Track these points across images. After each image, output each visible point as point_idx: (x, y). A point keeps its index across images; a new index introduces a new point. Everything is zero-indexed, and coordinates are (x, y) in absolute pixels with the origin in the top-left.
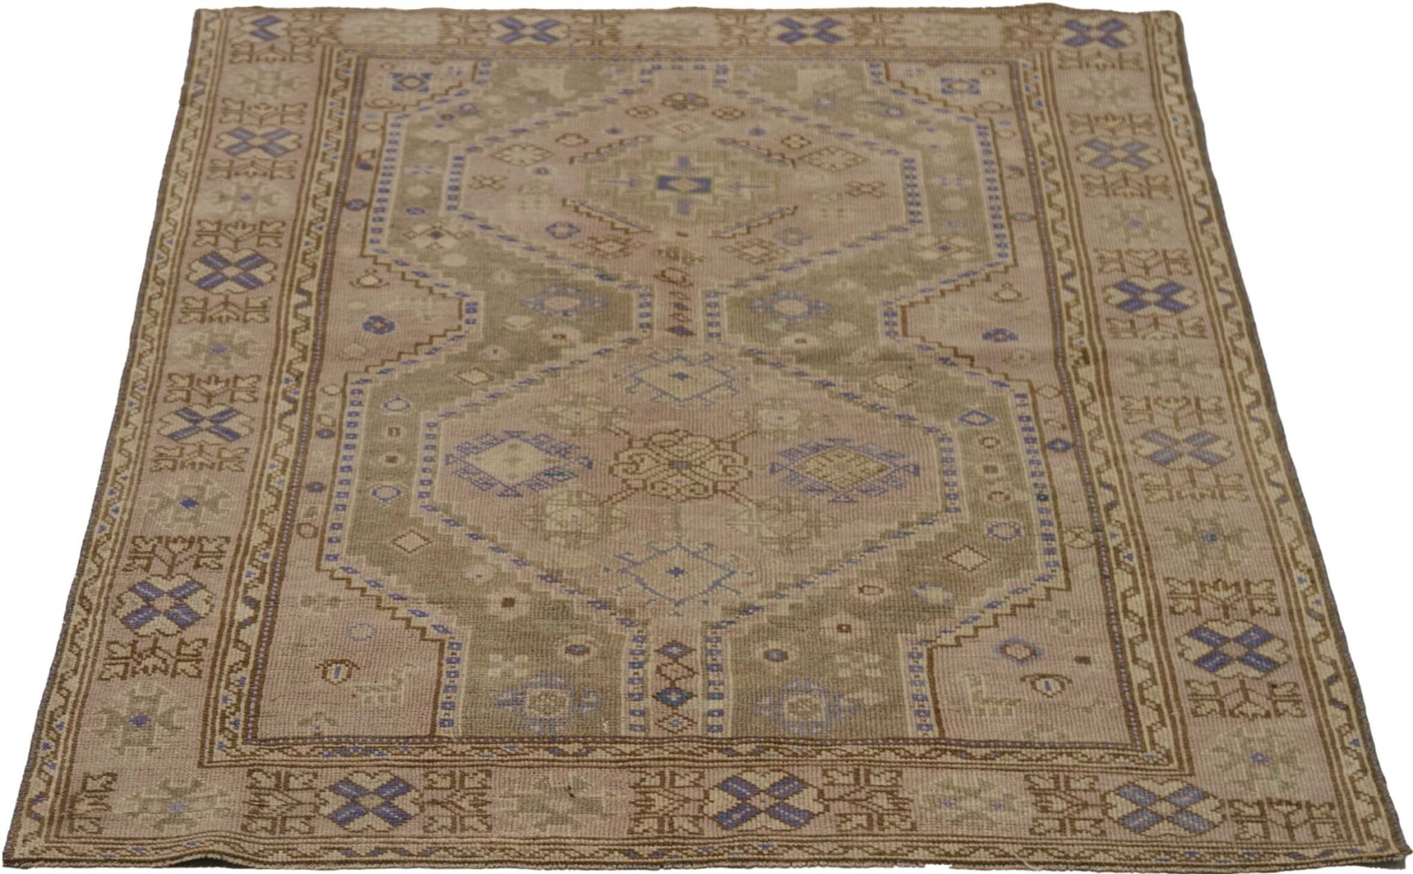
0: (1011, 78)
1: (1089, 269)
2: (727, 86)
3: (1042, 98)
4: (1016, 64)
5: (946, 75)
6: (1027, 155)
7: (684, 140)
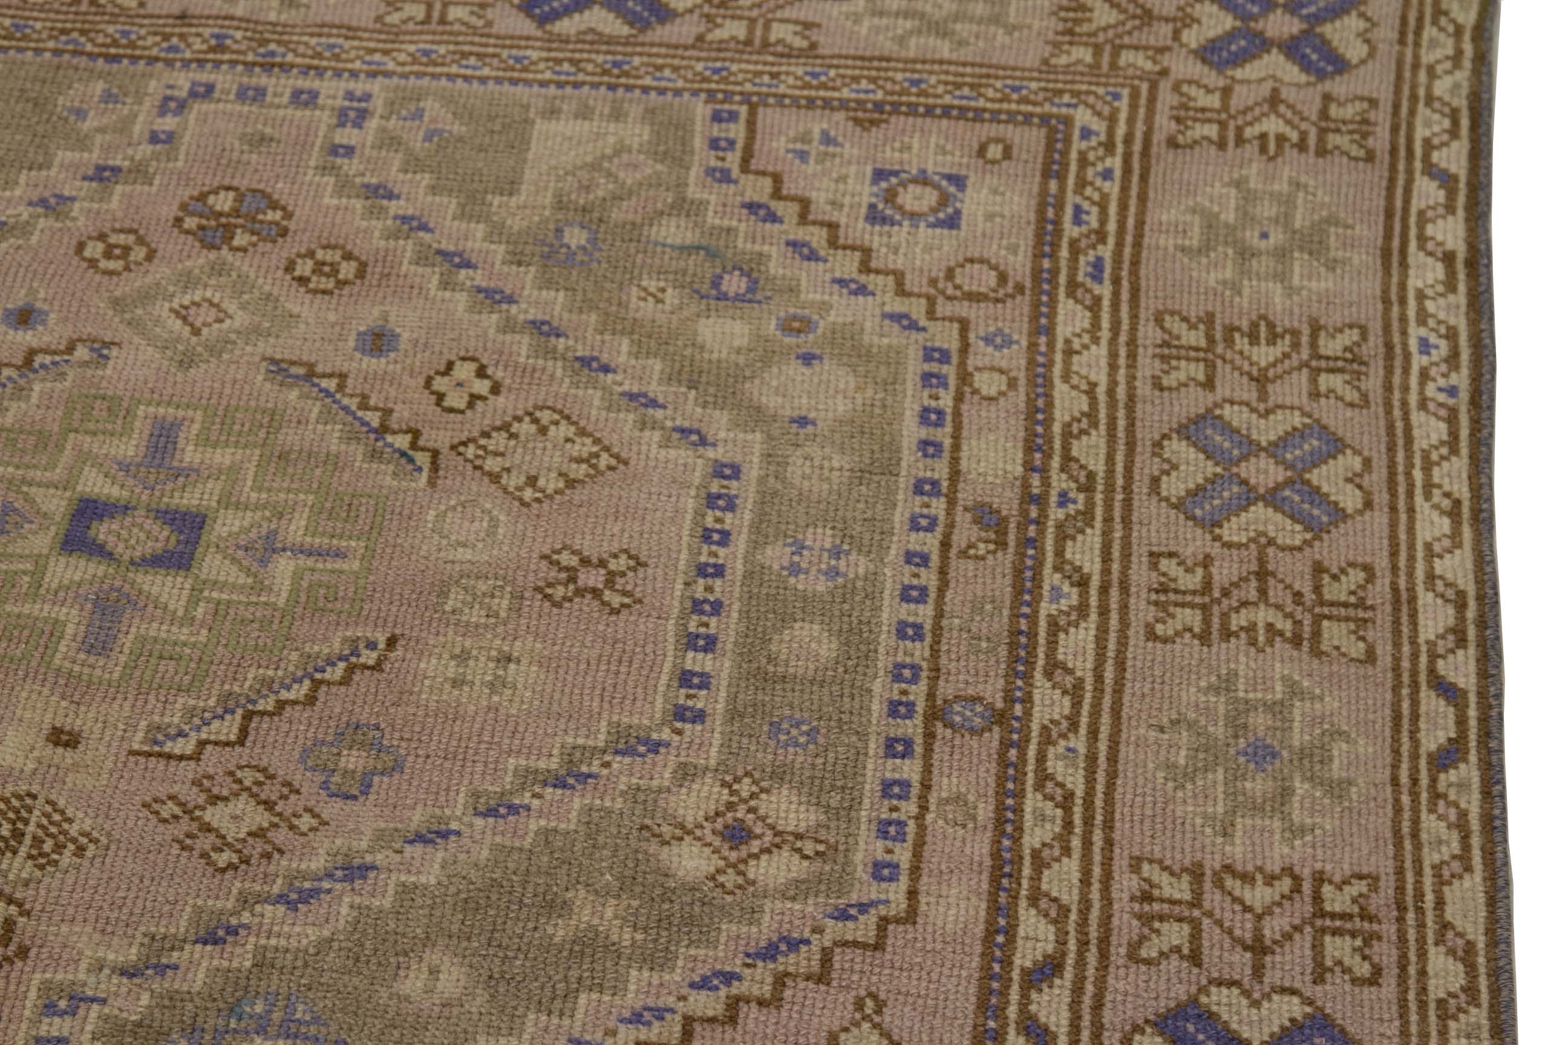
0: (1046, 174)
1: (1104, 942)
2: (351, 166)
3: (1106, 252)
4: (1068, 121)
5: (890, 157)
6: (1029, 467)
7: (186, 362)
